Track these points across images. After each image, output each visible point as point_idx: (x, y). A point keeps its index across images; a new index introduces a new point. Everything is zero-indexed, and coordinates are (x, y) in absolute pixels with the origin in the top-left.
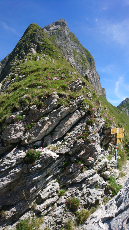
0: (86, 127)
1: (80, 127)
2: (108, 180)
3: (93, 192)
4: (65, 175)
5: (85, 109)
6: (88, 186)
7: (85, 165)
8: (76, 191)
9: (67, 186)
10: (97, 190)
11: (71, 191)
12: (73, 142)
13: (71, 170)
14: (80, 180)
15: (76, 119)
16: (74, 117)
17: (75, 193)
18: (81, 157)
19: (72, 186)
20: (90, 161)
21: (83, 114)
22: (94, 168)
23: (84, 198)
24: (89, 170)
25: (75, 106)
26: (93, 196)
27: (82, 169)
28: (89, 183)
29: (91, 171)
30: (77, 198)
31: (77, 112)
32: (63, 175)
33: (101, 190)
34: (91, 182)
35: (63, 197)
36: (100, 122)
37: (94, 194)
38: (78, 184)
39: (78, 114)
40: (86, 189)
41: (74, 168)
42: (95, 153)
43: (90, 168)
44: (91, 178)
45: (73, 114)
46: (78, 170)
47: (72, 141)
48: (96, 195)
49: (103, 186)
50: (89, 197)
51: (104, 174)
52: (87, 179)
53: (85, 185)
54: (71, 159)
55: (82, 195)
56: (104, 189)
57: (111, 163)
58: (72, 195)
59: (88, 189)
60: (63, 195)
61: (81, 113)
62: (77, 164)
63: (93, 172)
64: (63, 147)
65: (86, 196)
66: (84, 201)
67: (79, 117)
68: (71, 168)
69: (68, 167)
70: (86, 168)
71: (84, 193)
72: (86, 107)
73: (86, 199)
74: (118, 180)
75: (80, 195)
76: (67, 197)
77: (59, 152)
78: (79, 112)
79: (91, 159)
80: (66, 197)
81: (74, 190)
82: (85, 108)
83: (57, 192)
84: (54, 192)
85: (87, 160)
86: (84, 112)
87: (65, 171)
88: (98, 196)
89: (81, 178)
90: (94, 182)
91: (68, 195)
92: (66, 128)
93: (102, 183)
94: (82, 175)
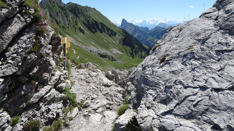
0: (36, 38)
1: (28, 38)
2: (63, 92)
3: (52, 107)
4: (15, 100)
5: (30, 14)
6: (46, 103)
7: (39, 83)
8: (33, 113)
9: (20, 112)
10: (55, 104)
11: (27, 115)
12: (21, 58)
13: (23, 93)
14: (37, 100)
15: (20, 28)
16: (15, 24)
17: (32, 116)
18: (34, 75)
19: (27, 109)
20: (45, 77)
21: (29, 20)
22: (49, 83)
23: (44, 116)
24: (45, 87)
25: (16, 8)
26: (53, 111)
27: (36, 88)
28: (47, 100)
29: (47, 88)
30: (36, 119)
31: (19, 18)
32: (12, 100)
33: (59, 103)
34: (48, 99)
35: (18, 125)
36: (50, 31)
37: (54, 108)
38: (34, 105)
39: (21, 21)
40: (44, 107)
41: (26, 90)
42: (50, 67)
43: (45, 84)
44: (49, 94)
45: (13, 20)
46: (32, 90)
47: (19, 58)
48: (56, 109)
49: (61, 99)
50: (50, 113)
51: (58, 87)
52: (45, 97)
53: (43, 103)
54: (21, 79)
55: (41, 114)
56: (62, 101)
57: (64, 75)
58: (29, 119)
59: (46, 106)
60: (18, 123)
61: (26, 19)
62: (30, 84)
63: (50, 88)
64: (7, 67)
65: (45, 113)
66: (44, 119)
67: (23, 25)
68: (23, 90)
69: (19, 90)
70: (41, 86)
71: (43, 111)
72: (31, 10)
73: (47, 116)
74: (71, 89)
75: (39, 115)
76: (24, 122)
77: (3, 75)
78: (22, 18)
79: (46, 75)
80: (22, 123)
81: (31, 113)
82: (30, 12)
83: (8, 122)
84: (4, 124)
85: (42, 77)
86: (30, 17)
87: (14, 96)
88: (58, 109)
89: (37, 98)
90: (52, 97)
91: (24, 120)
92: (7, 41)
93: (59, 96)
94: (39, 94)
